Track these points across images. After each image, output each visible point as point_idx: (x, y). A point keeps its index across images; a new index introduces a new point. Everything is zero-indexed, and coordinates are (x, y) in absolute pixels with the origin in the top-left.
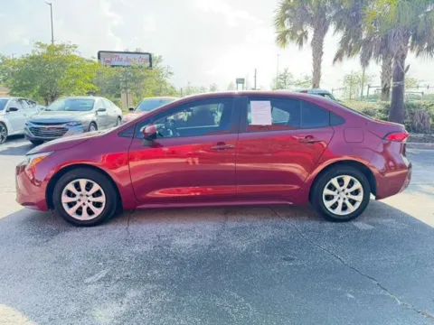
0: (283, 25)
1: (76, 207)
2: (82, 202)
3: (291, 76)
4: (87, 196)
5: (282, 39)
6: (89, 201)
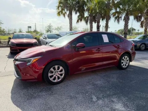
0: (59, 9)
1: (53, 78)
2: (55, 75)
3: (52, 27)
4: (58, 72)
5: (59, 14)
6: (58, 74)
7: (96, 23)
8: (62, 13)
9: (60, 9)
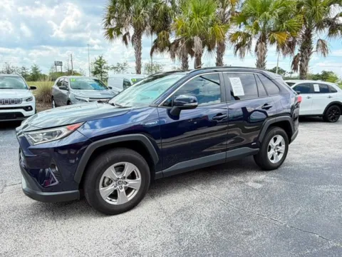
5: (110, 34)
7: (194, 58)
8: (119, 33)
9: (114, 23)
